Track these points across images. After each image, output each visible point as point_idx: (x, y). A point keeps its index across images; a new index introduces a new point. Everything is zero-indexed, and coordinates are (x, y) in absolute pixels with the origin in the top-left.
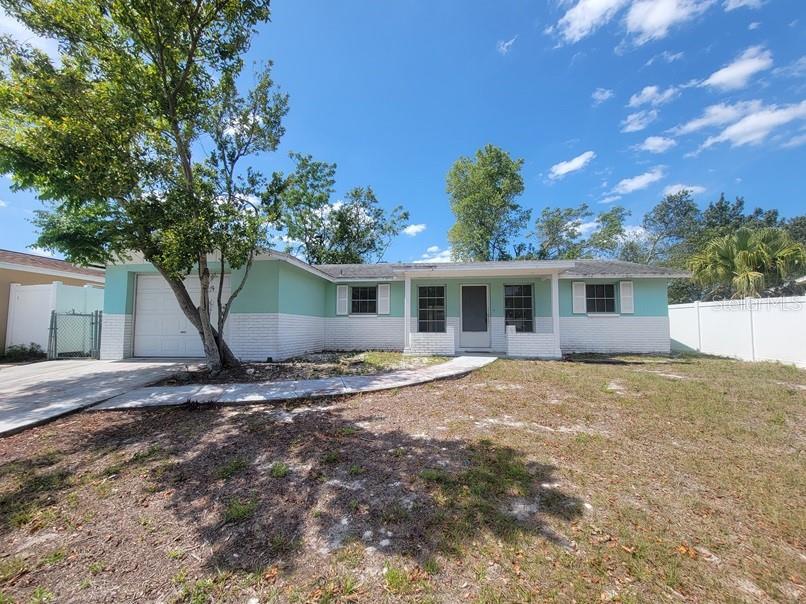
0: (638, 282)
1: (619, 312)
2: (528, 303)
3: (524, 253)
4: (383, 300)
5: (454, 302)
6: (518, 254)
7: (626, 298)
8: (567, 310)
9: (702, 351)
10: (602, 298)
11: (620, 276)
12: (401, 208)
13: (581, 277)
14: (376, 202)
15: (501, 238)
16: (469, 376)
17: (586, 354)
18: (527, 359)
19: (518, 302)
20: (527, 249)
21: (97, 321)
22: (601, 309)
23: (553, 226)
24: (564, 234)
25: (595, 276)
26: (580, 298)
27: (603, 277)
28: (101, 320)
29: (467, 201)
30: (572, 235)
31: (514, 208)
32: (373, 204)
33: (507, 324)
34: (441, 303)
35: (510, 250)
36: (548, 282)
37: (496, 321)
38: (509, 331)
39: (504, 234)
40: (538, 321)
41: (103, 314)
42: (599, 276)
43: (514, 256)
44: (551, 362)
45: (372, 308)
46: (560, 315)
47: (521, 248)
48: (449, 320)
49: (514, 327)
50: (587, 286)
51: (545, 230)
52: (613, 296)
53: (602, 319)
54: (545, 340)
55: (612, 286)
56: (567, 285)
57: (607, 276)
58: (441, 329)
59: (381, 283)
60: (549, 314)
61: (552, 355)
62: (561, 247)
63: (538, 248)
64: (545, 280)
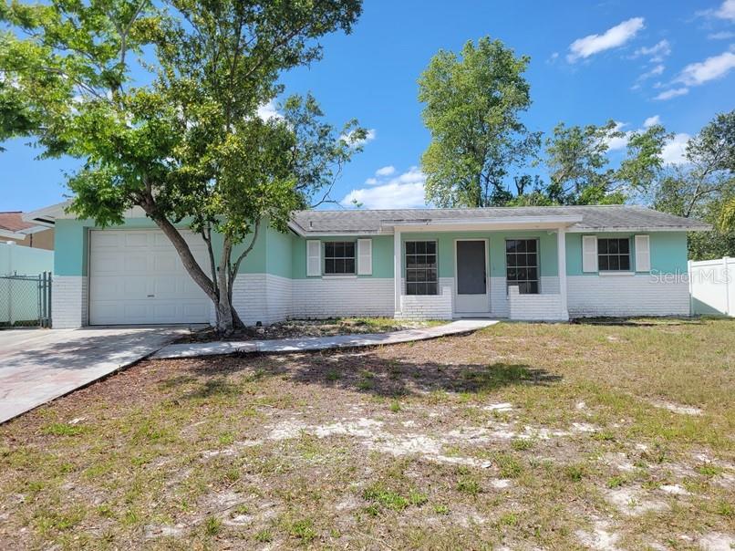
0: (654, 236)
1: (634, 270)
2: (533, 260)
3: (529, 190)
4: (364, 258)
5: (447, 260)
6: (520, 191)
7: (641, 254)
8: (575, 269)
9: (730, 314)
10: (615, 254)
11: (634, 230)
12: (355, 122)
13: (591, 230)
14: (319, 113)
15: (497, 168)
16: (475, 334)
17: (598, 318)
18: (531, 322)
19: (522, 260)
20: (533, 183)
21: (46, 284)
22: (614, 268)
23: (570, 151)
24: (585, 161)
25: (606, 230)
26: (591, 254)
27: (615, 230)
28: (50, 284)
29: (450, 115)
30: (596, 162)
31: (517, 127)
32: (317, 118)
33: (508, 284)
34: (432, 260)
35: (509, 184)
36: (555, 236)
37: (497, 281)
38: (511, 292)
39: (501, 162)
40: (544, 281)
41: (53, 276)
42: (611, 230)
43: (515, 193)
44: (557, 325)
45: (350, 268)
46: (568, 274)
47: (524, 181)
48: (441, 281)
49: (517, 287)
50: (599, 241)
51: (558, 155)
52: (628, 252)
53: (616, 278)
54: (551, 302)
55: (627, 240)
56: (575, 239)
57: (620, 230)
58: (433, 290)
59: (361, 237)
60: (556, 273)
61: (557, 318)
62: (580, 180)
63: (549, 183)
64: (551, 234)
